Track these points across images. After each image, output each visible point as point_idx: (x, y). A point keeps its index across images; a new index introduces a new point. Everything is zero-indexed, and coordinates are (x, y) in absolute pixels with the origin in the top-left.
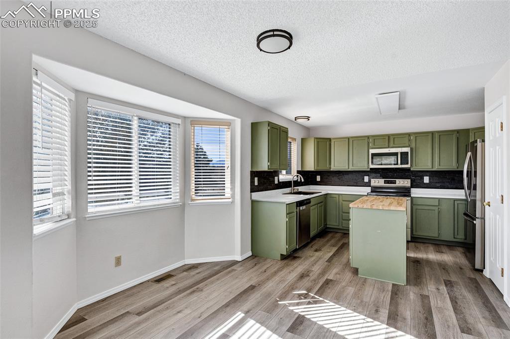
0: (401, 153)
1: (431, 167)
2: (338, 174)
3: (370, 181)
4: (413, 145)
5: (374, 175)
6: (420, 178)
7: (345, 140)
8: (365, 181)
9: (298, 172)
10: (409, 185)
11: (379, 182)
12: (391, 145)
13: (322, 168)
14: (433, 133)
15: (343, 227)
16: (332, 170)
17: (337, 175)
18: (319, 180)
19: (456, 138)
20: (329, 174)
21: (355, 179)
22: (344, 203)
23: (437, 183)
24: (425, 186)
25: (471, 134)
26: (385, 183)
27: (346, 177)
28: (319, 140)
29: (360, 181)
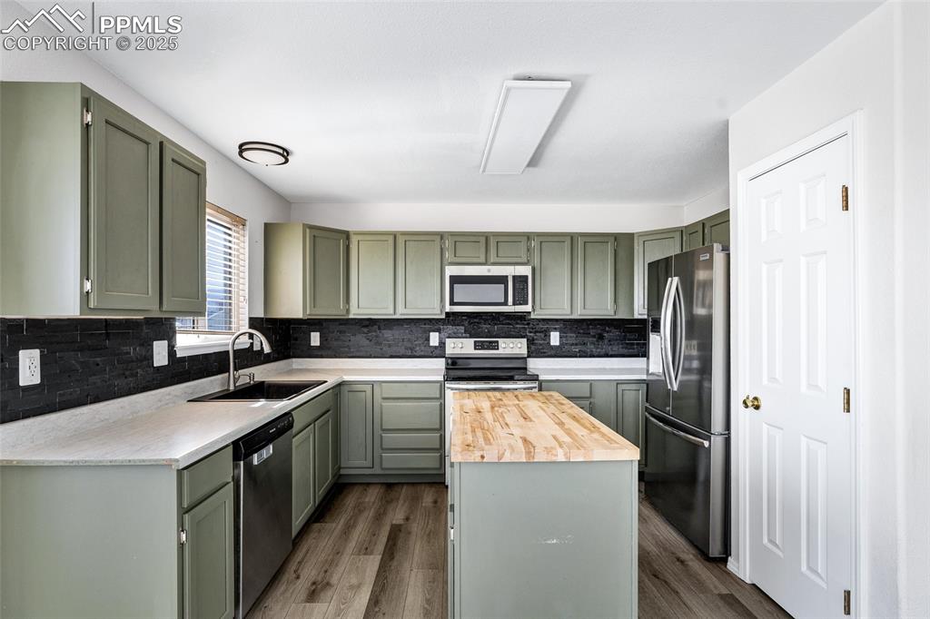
0: (514, 277)
1: (569, 312)
2: (366, 326)
3: (442, 345)
4: (537, 262)
5: (450, 329)
6: (542, 335)
7: (384, 238)
8: (431, 344)
9: (254, 323)
10: (524, 351)
11: (462, 346)
12: (493, 258)
13: (325, 311)
14: (572, 237)
15: (382, 469)
16: (351, 316)
17: (365, 330)
18: (318, 344)
19: (613, 251)
20: (342, 328)
21: (409, 340)
22: (386, 404)
23: (572, 344)
24: (553, 352)
25: (636, 245)
26: (475, 349)
27: (388, 334)
28: (317, 233)
29: (420, 344)
